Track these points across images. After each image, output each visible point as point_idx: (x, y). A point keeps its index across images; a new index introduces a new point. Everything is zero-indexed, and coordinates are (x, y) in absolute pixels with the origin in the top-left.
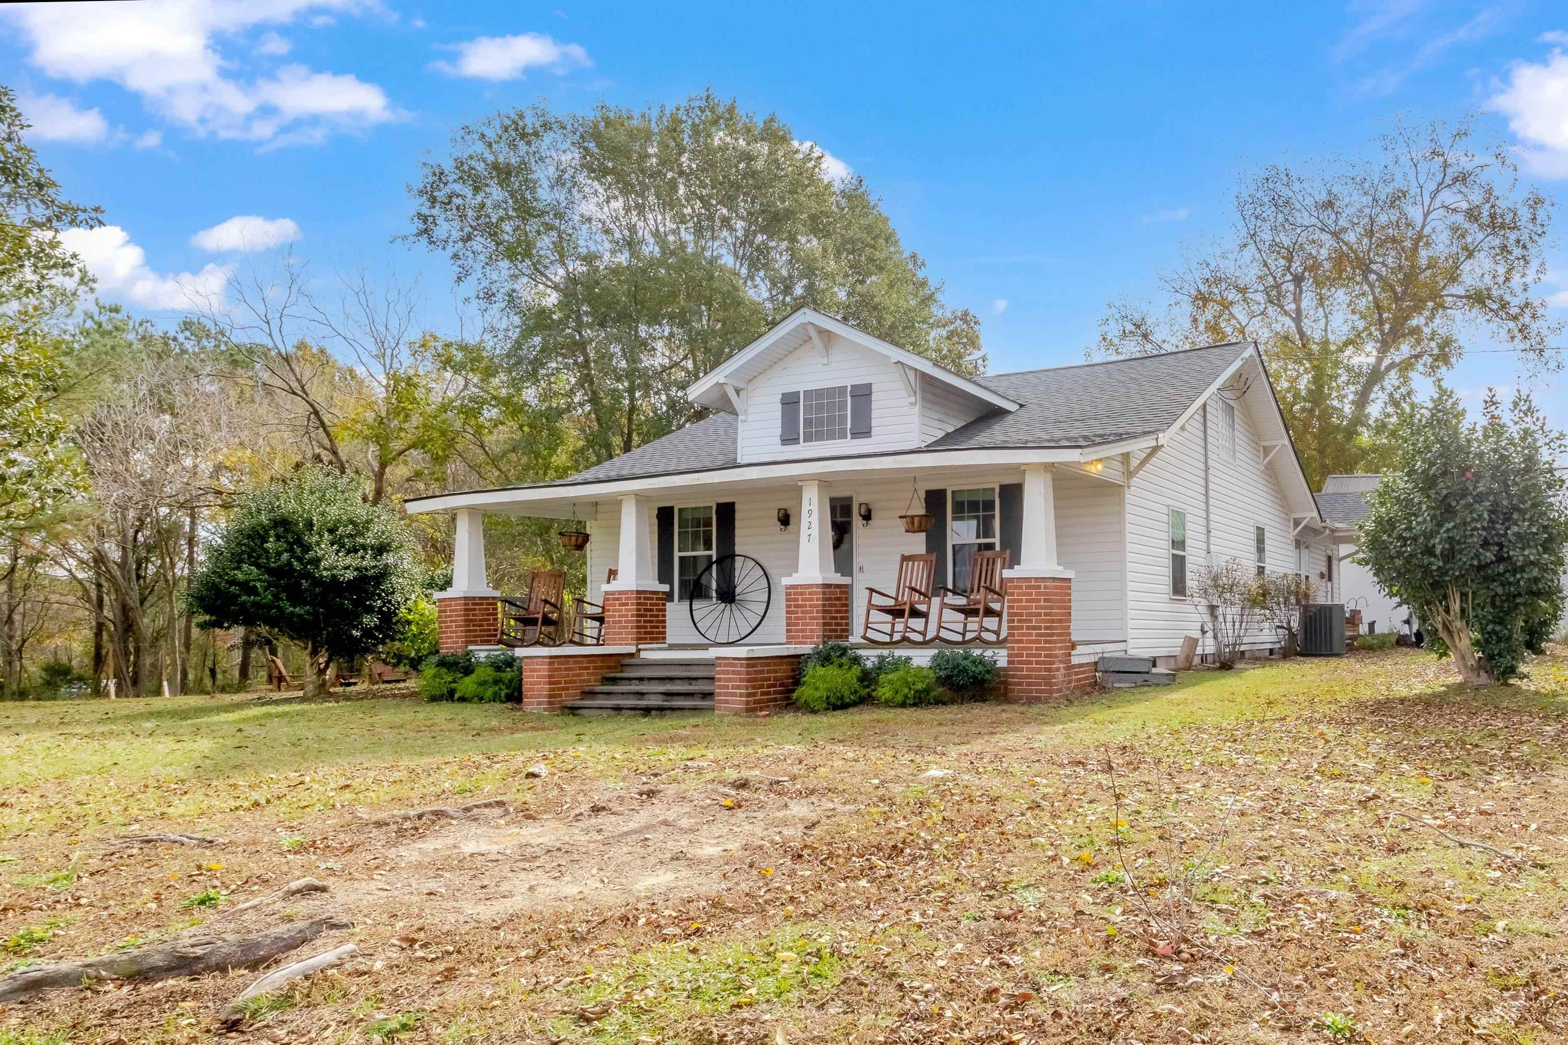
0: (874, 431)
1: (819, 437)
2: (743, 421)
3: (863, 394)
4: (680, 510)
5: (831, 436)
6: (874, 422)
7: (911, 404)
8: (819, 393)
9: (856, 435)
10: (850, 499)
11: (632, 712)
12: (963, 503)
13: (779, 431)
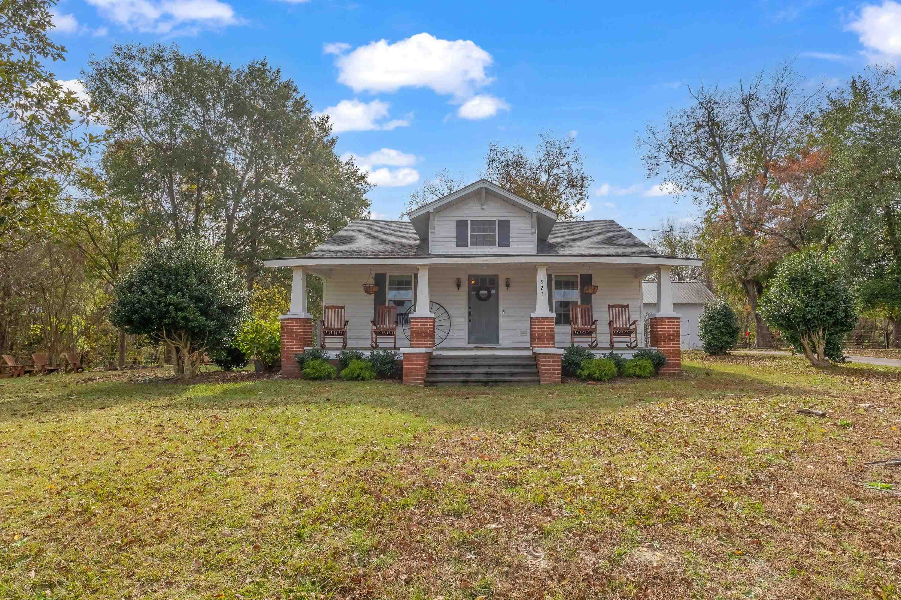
0: (511, 244)
1: (479, 244)
2: (432, 232)
3: (505, 226)
4: (390, 276)
5: (487, 244)
6: (511, 240)
7: (533, 233)
8: (480, 222)
9: (501, 245)
10: (497, 276)
11: (476, 384)
12: (560, 281)
13: (455, 239)
